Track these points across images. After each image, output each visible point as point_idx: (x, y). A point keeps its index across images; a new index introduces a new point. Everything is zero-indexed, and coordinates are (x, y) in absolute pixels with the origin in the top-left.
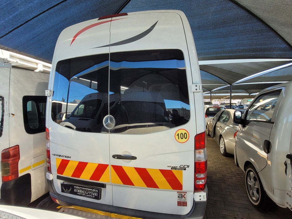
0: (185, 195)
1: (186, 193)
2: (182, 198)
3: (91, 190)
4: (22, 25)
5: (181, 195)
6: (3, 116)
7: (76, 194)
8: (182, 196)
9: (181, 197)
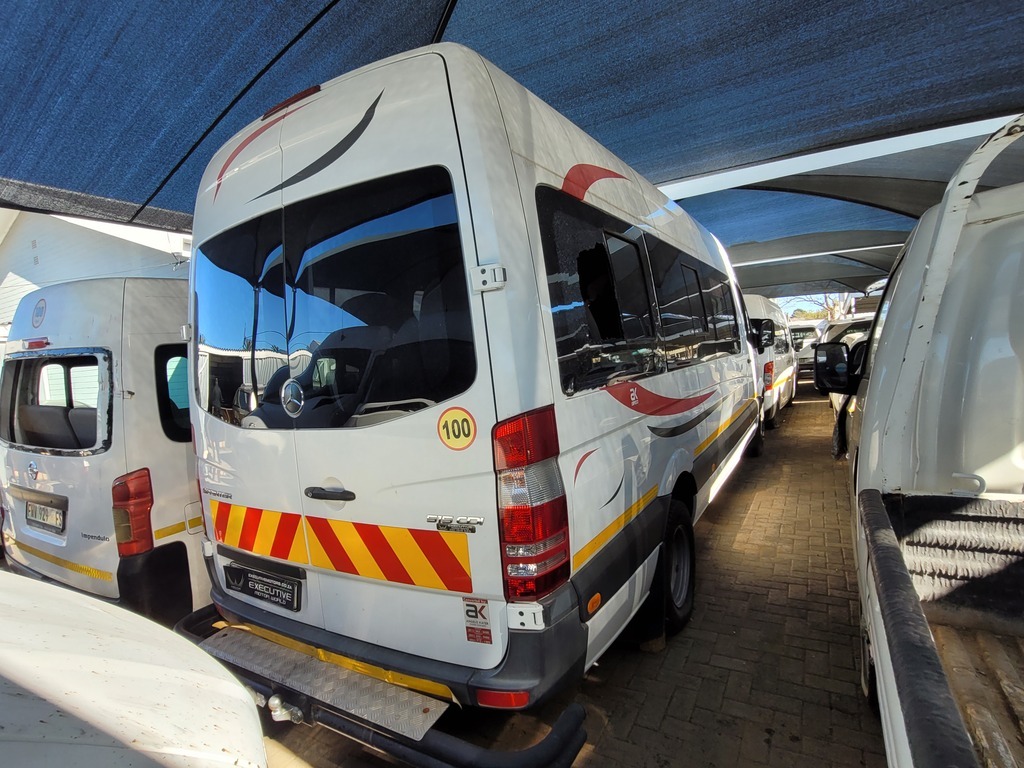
0: (483, 607)
1: (487, 602)
2: (476, 617)
3: (279, 584)
4: (186, 158)
5: (473, 609)
6: (111, 398)
7: (252, 593)
8: (475, 611)
9: (474, 614)
